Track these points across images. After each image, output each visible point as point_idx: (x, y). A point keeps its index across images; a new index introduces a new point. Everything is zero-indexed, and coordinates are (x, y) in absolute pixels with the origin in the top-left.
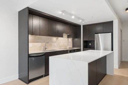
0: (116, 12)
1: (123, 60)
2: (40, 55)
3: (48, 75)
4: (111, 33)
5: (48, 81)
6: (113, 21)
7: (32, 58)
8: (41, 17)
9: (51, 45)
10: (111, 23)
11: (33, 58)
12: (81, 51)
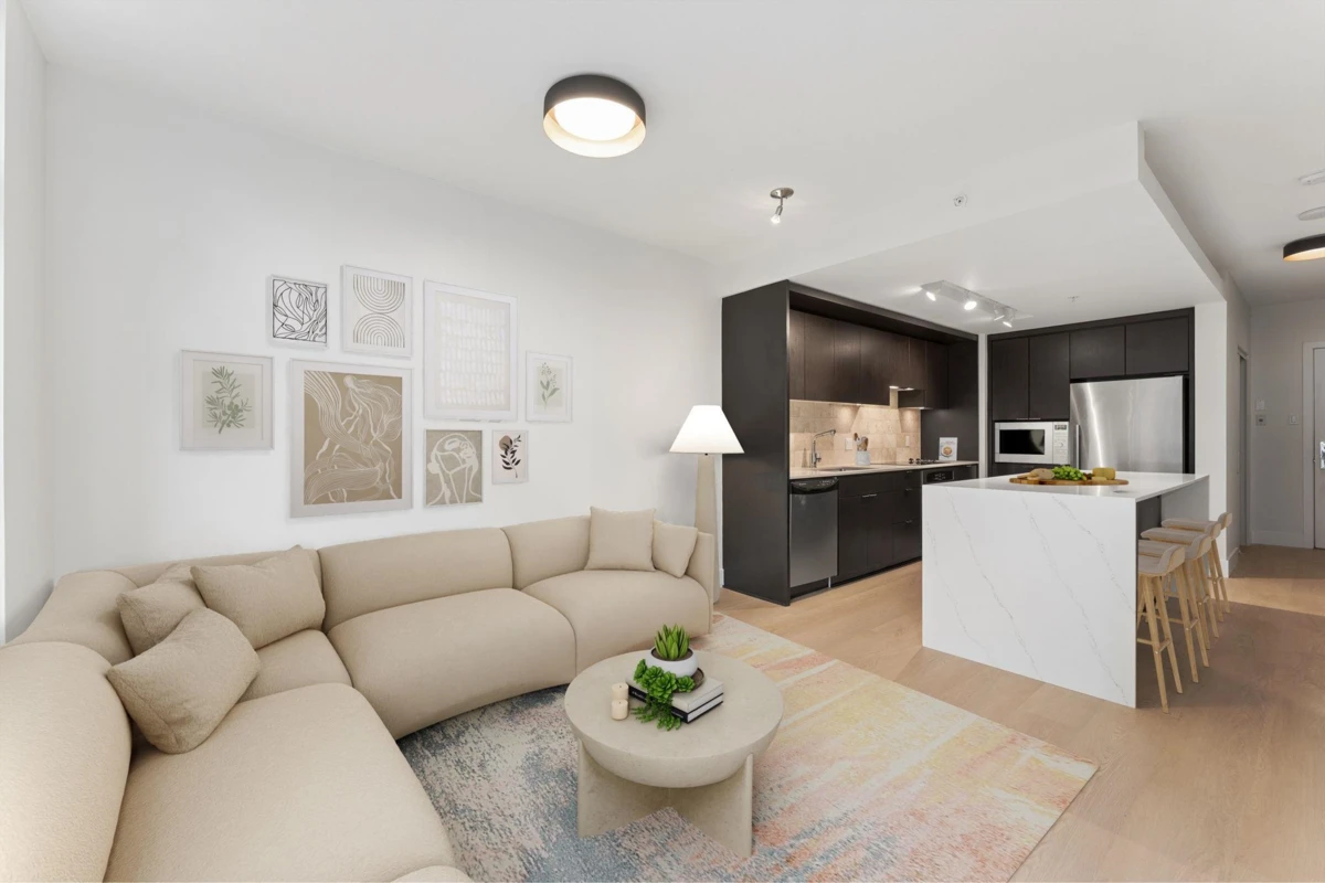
0: (1219, 262)
1: (1255, 538)
2: (824, 484)
3: (919, 558)
4: (1179, 380)
5: (919, 574)
6: (1192, 310)
7: (800, 496)
8: (807, 315)
9: (832, 444)
10: (1182, 320)
11: (803, 499)
12: (977, 477)
